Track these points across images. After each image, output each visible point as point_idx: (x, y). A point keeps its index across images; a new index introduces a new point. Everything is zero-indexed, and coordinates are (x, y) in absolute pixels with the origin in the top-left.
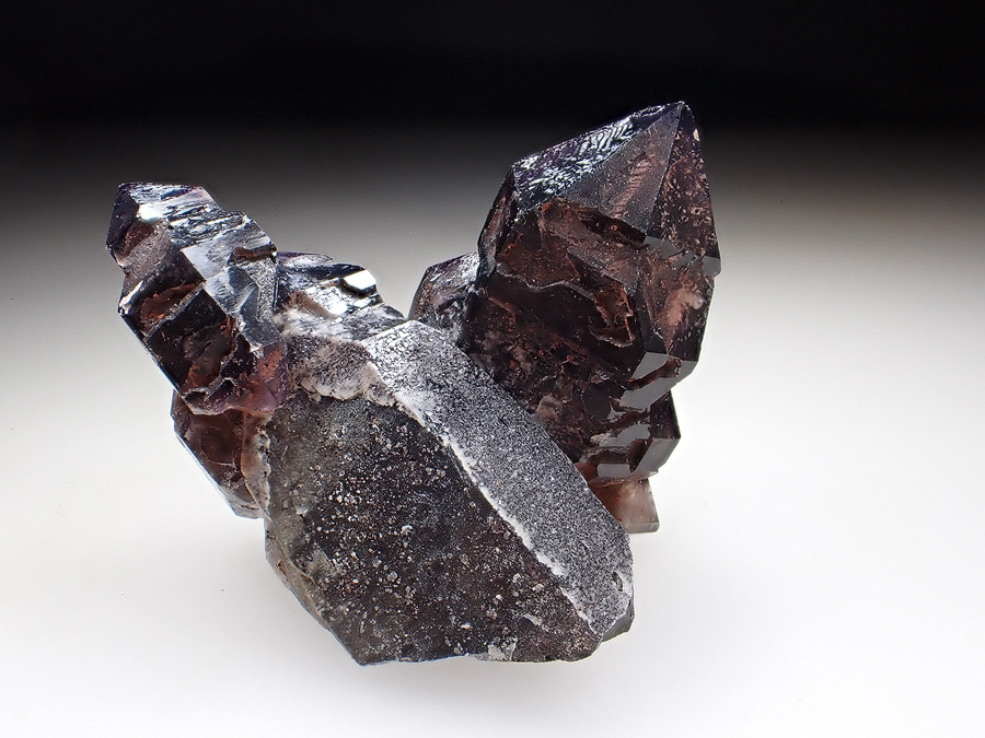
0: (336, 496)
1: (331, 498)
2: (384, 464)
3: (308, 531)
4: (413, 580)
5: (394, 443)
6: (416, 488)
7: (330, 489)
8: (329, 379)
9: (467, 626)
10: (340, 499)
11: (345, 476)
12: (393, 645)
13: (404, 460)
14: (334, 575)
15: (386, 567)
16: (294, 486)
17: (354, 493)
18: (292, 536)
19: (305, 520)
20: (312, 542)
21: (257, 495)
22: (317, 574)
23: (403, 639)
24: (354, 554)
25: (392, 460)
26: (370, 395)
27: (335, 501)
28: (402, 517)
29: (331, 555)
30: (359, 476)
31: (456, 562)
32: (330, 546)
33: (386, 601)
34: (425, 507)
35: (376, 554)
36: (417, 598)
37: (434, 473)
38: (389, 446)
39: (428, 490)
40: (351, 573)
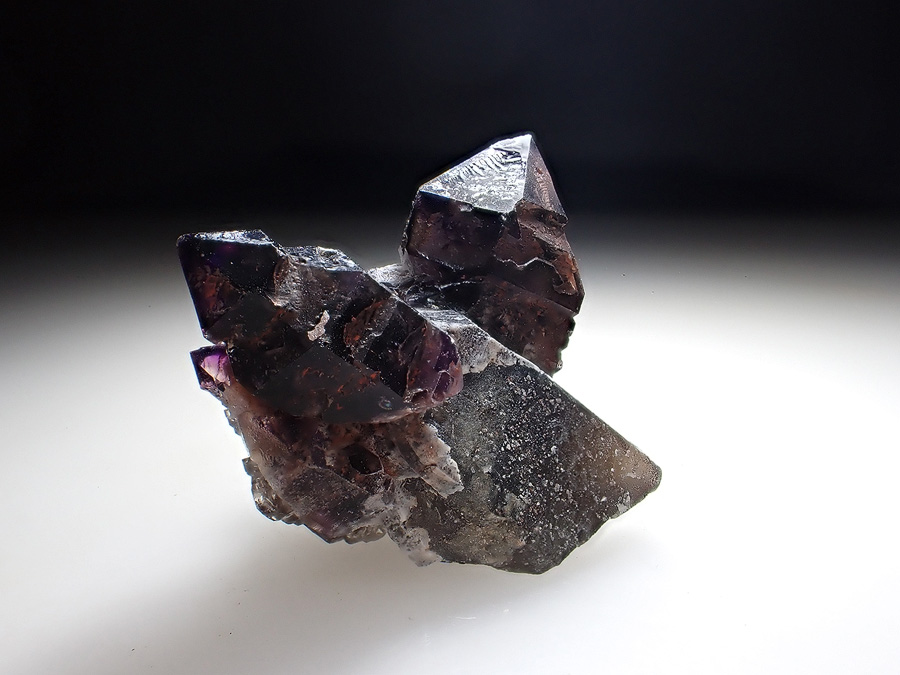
0: (505, 447)
1: (503, 449)
2: (526, 409)
3: (497, 482)
4: (568, 483)
5: (527, 391)
6: (549, 417)
7: (500, 442)
8: (464, 360)
9: (604, 499)
10: (508, 447)
11: (506, 429)
12: (572, 537)
13: (537, 400)
14: (524, 507)
15: (551, 483)
16: (473, 454)
17: (516, 438)
18: (487, 492)
19: (492, 475)
20: (502, 489)
21: (449, 473)
22: (514, 512)
23: (576, 529)
24: (530, 484)
25: (530, 403)
26: (500, 361)
27: (506, 450)
28: (549, 441)
29: (517, 493)
30: (514, 424)
31: (586, 459)
32: (513, 486)
33: (560, 508)
34: (558, 428)
35: (543, 477)
36: (575, 496)
37: (555, 402)
38: (524, 393)
39: (556, 415)
40: (534, 499)
